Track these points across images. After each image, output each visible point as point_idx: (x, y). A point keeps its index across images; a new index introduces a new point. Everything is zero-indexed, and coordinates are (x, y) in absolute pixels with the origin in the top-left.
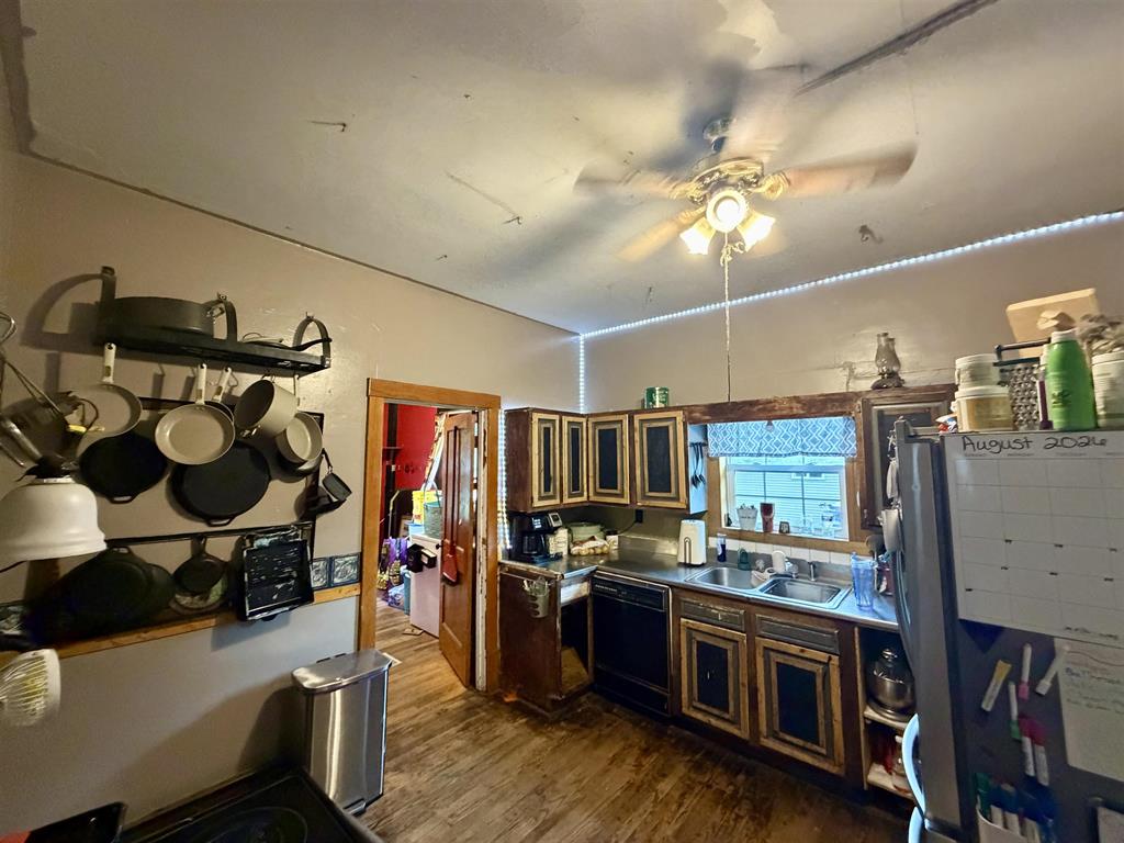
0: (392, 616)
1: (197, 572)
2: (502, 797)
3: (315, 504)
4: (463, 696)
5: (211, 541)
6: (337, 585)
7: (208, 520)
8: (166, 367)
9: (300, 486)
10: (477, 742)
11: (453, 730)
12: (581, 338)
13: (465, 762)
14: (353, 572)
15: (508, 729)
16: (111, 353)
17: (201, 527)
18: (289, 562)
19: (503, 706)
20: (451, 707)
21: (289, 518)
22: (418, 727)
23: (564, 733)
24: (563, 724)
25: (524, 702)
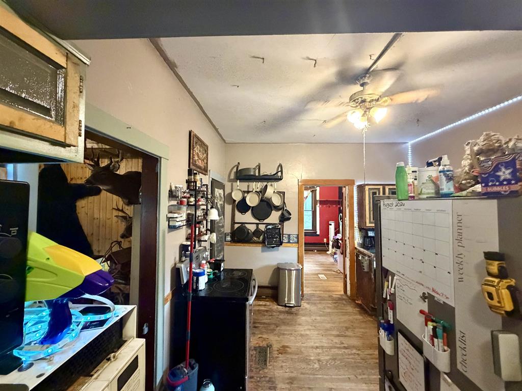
0: (333, 265)
1: (257, 232)
2: (334, 323)
3: (284, 218)
4: (341, 295)
5: (259, 225)
6: (291, 243)
7: (259, 220)
8: (250, 183)
9: (280, 213)
10: (336, 308)
11: (330, 302)
12: (409, 144)
13: (329, 310)
14: (296, 240)
15: (350, 309)
16: (238, 182)
17: (258, 222)
18: (276, 233)
19: (353, 303)
20: (334, 296)
21: (277, 222)
22: (320, 297)
23: (372, 319)
24: (373, 317)
25: (363, 305)
